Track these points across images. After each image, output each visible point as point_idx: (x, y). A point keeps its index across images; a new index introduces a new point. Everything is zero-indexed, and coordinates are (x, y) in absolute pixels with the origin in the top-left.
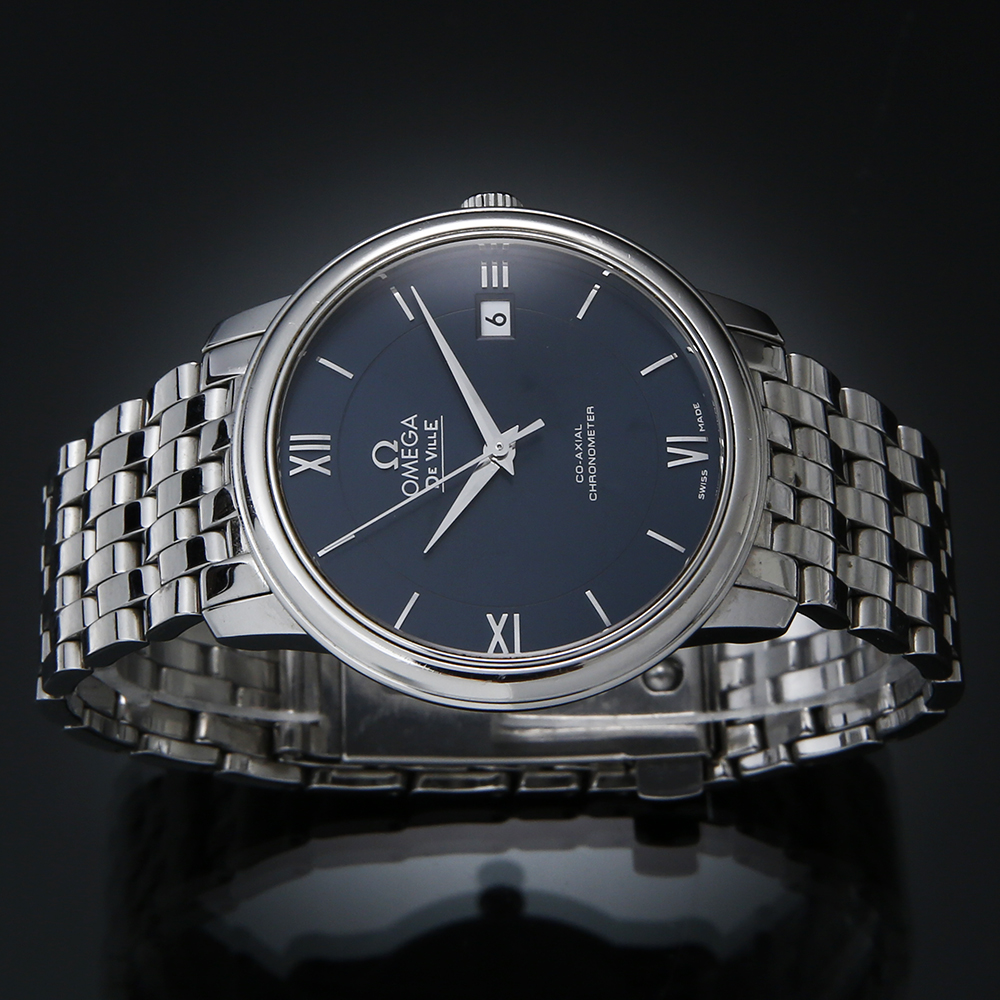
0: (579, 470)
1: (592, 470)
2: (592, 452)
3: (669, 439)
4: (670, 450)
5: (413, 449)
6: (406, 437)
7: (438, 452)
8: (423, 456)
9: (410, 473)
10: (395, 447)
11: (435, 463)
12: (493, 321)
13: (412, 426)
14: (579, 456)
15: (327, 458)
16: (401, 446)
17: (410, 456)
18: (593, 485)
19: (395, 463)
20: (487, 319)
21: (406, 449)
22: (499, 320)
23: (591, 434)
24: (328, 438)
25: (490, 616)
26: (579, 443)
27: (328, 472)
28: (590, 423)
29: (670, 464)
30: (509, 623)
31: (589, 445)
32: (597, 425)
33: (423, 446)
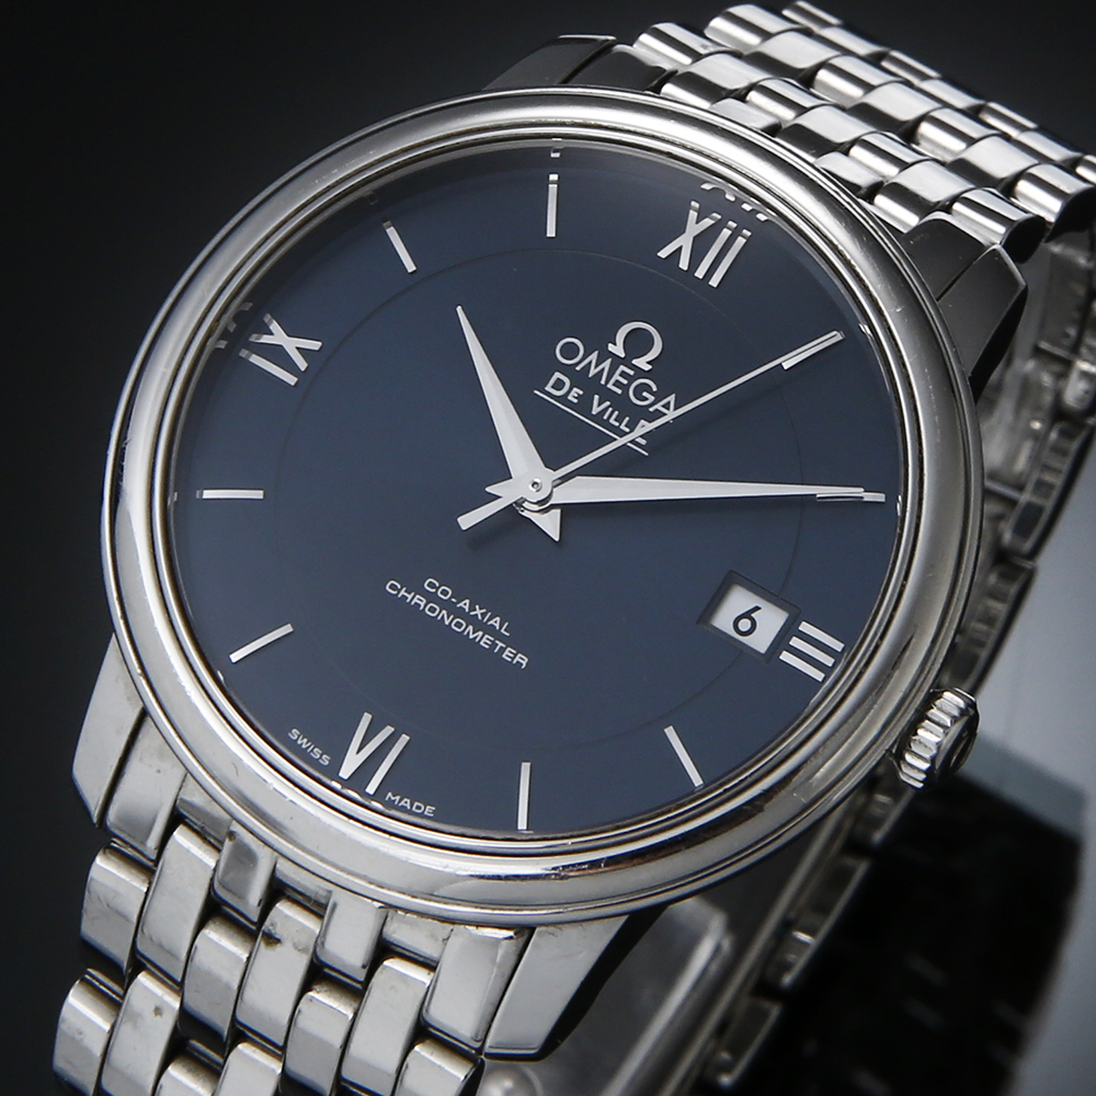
0: (445, 593)
1: (432, 610)
2: (459, 625)
3: (405, 738)
4: (389, 730)
5: (625, 388)
6: (647, 388)
7: (598, 418)
8: (606, 395)
9: (593, 364)
10: (642, 363)
11: (584, 405)
12: (747, 615)
13: (658, 406)
14: (465, 604)
15: (684, 264)
16: (640, 373)
17: (617, 377)
18: (410, 597)
19: (618, 349)
20: (757, 608)
21: (631, 379)
22: (745, 625)
23: (485, 641)
24: (714, 282)
25: (315, 345)
26: (483, 615)
27: (663, 254)
28: (502, 650)
29: (367, 718)
30: (288, 365)
31: (471, 628)
32: (492, 656)
33: (621, 403)
